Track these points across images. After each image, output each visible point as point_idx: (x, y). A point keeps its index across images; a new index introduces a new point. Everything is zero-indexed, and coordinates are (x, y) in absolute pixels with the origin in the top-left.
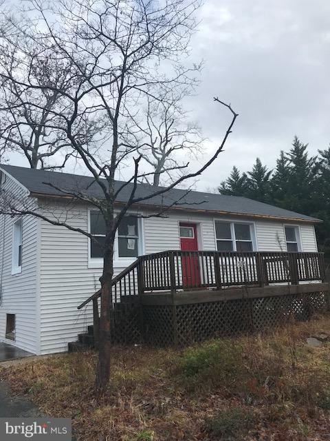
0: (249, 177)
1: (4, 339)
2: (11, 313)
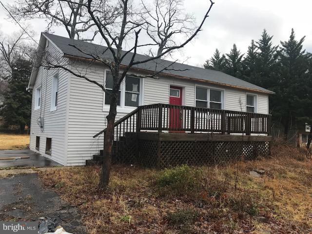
0: (227, 57)
1: (44, 154)
2: (49, 137)
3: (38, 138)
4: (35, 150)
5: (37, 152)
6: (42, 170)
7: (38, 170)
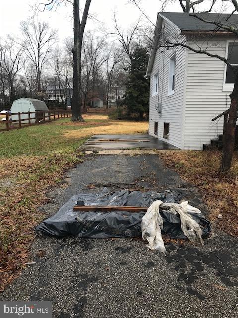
1: (162, 138)
2: (167, 122)
3: (156, 124)
4: (154, 135)
5: (156, 136)
6: (162, 152)
7: (158, 152)
